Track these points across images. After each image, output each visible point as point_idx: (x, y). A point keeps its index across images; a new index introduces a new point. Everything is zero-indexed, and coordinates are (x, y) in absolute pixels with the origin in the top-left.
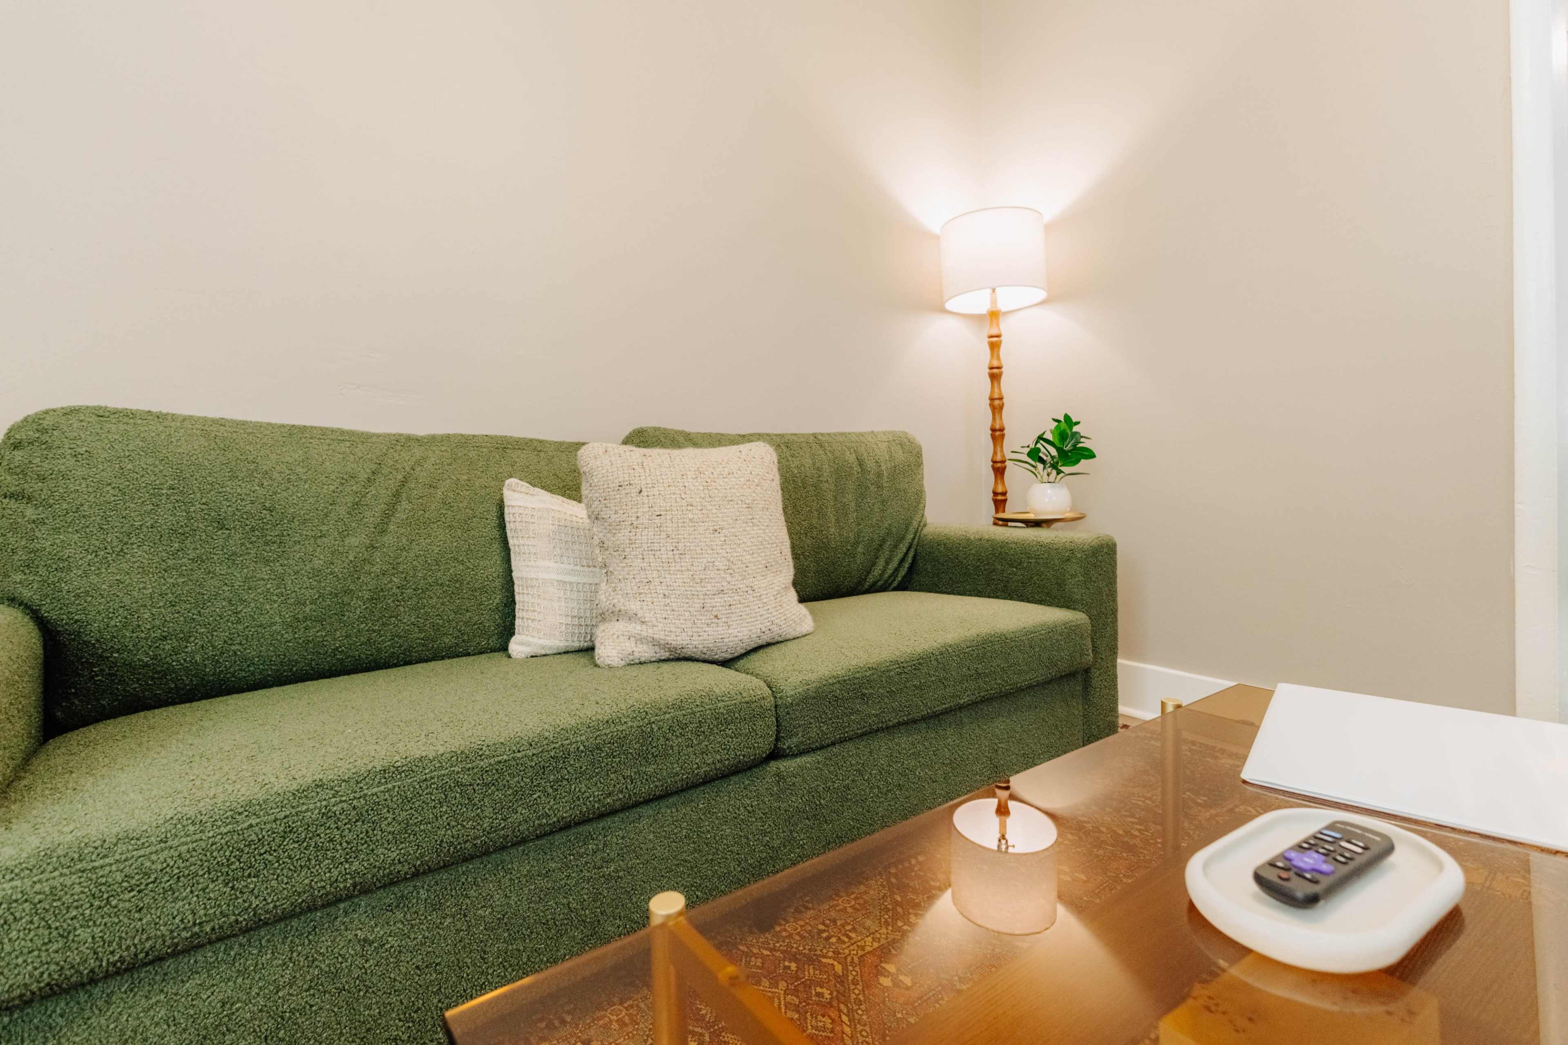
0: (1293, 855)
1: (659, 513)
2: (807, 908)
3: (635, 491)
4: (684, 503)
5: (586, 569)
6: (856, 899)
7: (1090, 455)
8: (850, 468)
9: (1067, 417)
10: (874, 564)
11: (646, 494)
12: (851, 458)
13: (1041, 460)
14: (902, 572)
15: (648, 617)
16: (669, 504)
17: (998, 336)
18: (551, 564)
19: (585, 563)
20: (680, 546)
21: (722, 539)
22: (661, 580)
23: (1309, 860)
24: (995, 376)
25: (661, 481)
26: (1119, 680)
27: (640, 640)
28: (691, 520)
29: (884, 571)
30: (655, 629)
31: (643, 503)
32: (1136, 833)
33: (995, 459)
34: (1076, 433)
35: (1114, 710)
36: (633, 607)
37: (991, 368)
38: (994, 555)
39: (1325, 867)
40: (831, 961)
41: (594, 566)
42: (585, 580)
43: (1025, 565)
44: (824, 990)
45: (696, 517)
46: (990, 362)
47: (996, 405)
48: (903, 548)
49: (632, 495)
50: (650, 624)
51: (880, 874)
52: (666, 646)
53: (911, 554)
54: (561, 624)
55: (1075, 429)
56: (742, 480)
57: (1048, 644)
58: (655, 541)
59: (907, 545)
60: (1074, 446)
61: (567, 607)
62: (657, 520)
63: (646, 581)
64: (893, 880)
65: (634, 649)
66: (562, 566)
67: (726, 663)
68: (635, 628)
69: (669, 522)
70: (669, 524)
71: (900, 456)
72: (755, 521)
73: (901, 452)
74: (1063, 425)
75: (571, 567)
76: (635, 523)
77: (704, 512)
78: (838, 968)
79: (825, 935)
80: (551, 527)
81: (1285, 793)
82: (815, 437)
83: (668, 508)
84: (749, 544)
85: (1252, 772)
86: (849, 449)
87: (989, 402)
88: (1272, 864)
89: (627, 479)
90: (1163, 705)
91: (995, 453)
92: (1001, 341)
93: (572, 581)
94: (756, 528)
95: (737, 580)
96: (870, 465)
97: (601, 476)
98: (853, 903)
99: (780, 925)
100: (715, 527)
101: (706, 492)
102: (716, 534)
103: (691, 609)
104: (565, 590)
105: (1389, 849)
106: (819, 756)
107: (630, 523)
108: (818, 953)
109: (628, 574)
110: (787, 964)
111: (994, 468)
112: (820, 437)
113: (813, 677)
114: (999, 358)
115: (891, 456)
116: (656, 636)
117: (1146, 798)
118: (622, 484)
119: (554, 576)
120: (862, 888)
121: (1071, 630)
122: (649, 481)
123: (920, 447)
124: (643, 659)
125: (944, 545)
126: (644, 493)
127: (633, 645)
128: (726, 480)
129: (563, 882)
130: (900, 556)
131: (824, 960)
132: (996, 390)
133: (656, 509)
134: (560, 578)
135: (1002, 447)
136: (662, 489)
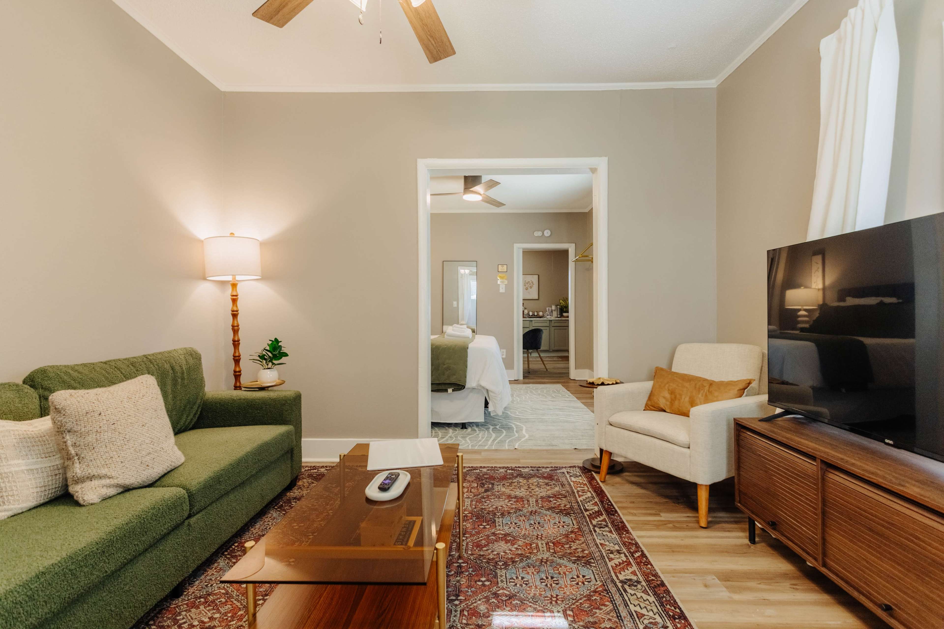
0: (384, 481)
1: (113, 423)
2: (194, 581)
3: (96, 415)
4: (126, 415)
5: (45, 459)
6: (215, 569)
7: (286, 355)
8: (168, 372)
9: (276, 339)
10: (181, 419)
11: (104, 415)
12: (167, 366)
13: (265, 359)
14: (195, 420)
15: (113, 474)
16: (118, 418)
17: (236, 296)
18: (20, 461)
19: (43, 456)
20: (127, 437)
21: (147, 429)
22: (119, 455)
23: (387, 481)
24: (235, 315)
25: (111, 407)
26: (302, 448)
27: (109, 486)
28: (131, 423)
29: (185, 421)
30: (118, 479)
31: (103, 420)
32: (316, 504)
33: (235, 355)
34: (280, 346)
35: (301, 461)
36: (103, 472)
37: (233, 311)
38: (248, 406)
39: (390, 482)
40: (218, 591)
41: (50, 456)
42: (46, 465)
43: (264, 409)
44: (221, 599)
45: (133, 421)
46: (232, 308)
47: (235, 330)
48: (195, 407)
49: (95, 416)
50: (115, 477)
51: (221, 557)
52: (123, 487)
53: (200, 410)
54: (33, 493)
55: (280, 344)
56: (150, 398)
57: (281, 441)
58: (113, 437)
59: (197, 406)
60: (279, 352)
61: (36, 483)
62: (113, 427)
63: (110, 457)
64: (228, 556)
65: (107, 492)
66: (28, 461)
67: (151, 485)
68: (107, 481)
69: (119, 426)
70: (119, 427)
71: (191, 361)
72: (159, 416)
73: (191, 359)
74: (275, 343)
75: (35, 460)
76: (99, 430)
77: (136, 417)
78: (223, 591)
79: (209, 585)
80: (14, 440)
81: (379, 470)
82: (146, 358)
83: (118, 420)
84: (158, 428)
85: (370, 468)
86: (165, 361)
87: (231, 327)
88: (381, 484)
89: (91, 409)
90: (340, 456)
91: (235, 352)
92: (238, 298)
93: (38, 467)
94: (160, 420)
95: (156, 446)
96: (177, 368)
97: (73, 409)
98: (215, 570)
99: (185, 592)
100: (143, 424)
101: (135, 407)
102: (144, 427)
103: (136, 465)
104: (33, 473)
105: (399, 475)
106: (203, 513)
107: (96, 430)
108: (211, 591)
109: (97, 456)
110: (198, 600)
111: (234, 359)
112: (149, 357)
113: (202, 480)
114: (237, 306)
115: (187, 362)
116: (119, 483)
117: (316, 491)
118: (88, 412)
119: (24, 468)
120: (216, 565)
121: (288, 433)
122: (104, 408)
123: (200, 355)
124: (111, 495)
125: (219, 403)
126: (103, 414)
127: (106, 490)
128: (143, 399)
129: (108, 600)
130: (194, 412)
131: (215, 592)
132: (236, 322)
133: (111, 421)
134: (28, 468)
135: (238, 349)
136: (113, 410)
